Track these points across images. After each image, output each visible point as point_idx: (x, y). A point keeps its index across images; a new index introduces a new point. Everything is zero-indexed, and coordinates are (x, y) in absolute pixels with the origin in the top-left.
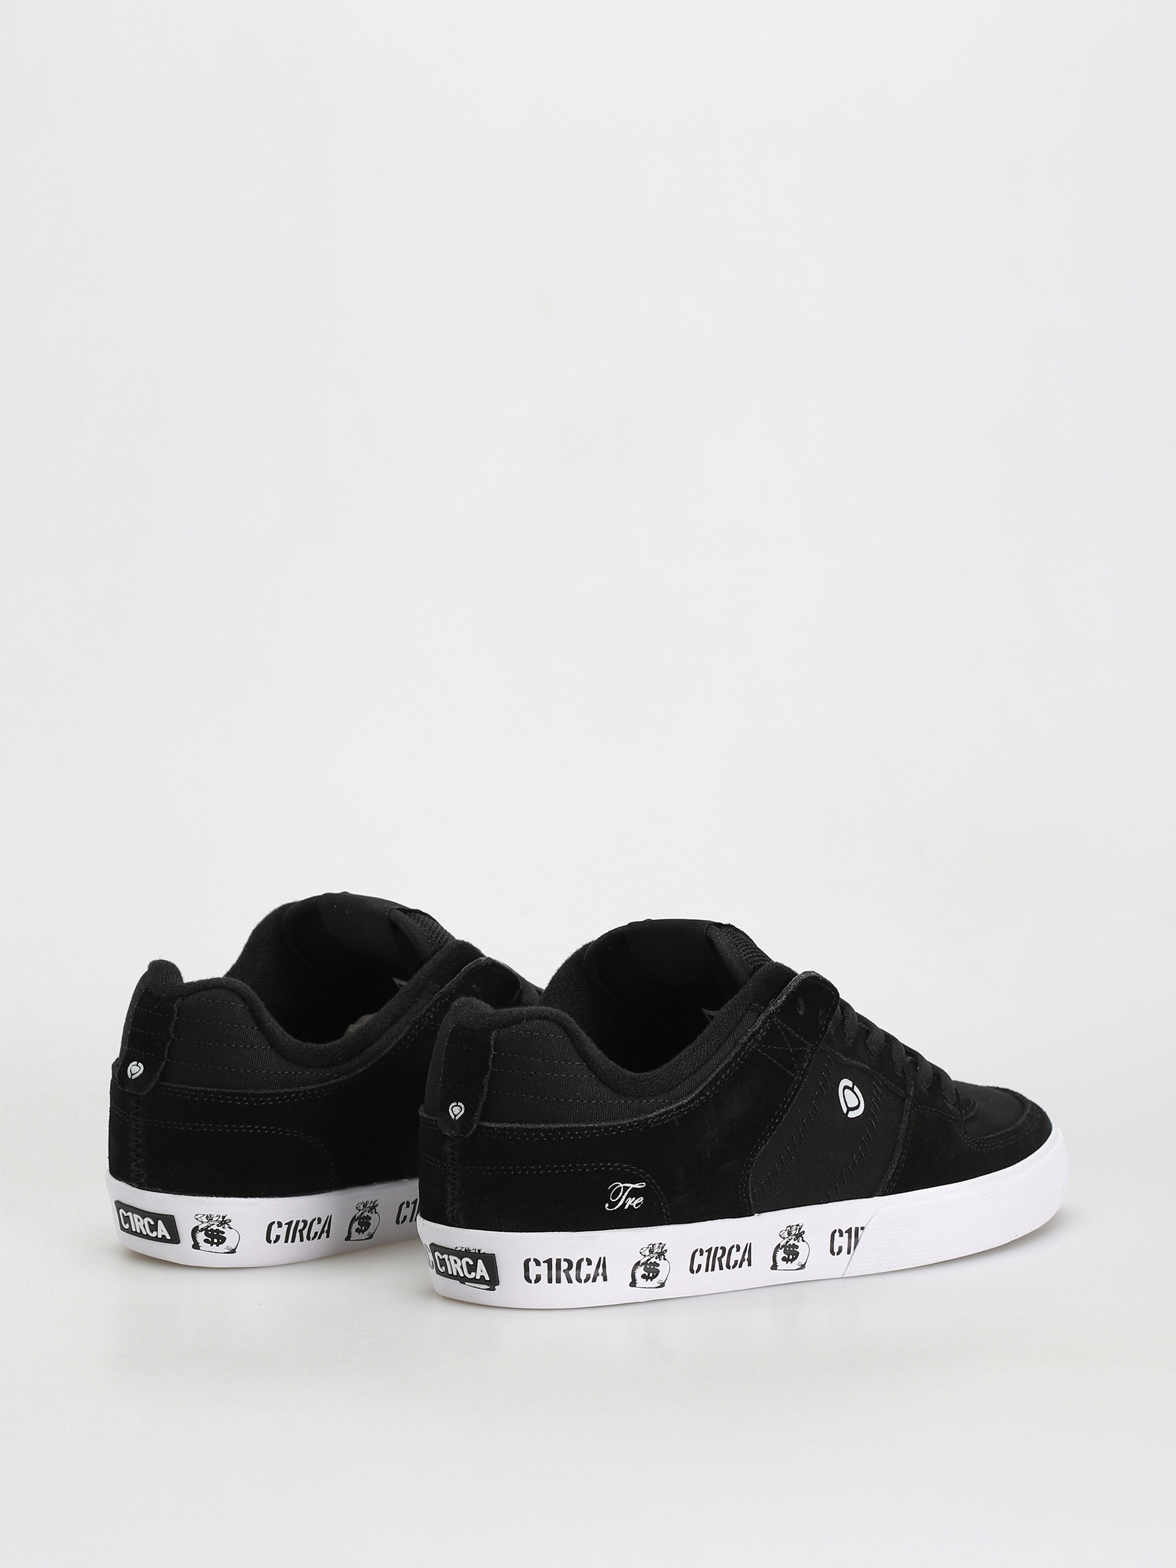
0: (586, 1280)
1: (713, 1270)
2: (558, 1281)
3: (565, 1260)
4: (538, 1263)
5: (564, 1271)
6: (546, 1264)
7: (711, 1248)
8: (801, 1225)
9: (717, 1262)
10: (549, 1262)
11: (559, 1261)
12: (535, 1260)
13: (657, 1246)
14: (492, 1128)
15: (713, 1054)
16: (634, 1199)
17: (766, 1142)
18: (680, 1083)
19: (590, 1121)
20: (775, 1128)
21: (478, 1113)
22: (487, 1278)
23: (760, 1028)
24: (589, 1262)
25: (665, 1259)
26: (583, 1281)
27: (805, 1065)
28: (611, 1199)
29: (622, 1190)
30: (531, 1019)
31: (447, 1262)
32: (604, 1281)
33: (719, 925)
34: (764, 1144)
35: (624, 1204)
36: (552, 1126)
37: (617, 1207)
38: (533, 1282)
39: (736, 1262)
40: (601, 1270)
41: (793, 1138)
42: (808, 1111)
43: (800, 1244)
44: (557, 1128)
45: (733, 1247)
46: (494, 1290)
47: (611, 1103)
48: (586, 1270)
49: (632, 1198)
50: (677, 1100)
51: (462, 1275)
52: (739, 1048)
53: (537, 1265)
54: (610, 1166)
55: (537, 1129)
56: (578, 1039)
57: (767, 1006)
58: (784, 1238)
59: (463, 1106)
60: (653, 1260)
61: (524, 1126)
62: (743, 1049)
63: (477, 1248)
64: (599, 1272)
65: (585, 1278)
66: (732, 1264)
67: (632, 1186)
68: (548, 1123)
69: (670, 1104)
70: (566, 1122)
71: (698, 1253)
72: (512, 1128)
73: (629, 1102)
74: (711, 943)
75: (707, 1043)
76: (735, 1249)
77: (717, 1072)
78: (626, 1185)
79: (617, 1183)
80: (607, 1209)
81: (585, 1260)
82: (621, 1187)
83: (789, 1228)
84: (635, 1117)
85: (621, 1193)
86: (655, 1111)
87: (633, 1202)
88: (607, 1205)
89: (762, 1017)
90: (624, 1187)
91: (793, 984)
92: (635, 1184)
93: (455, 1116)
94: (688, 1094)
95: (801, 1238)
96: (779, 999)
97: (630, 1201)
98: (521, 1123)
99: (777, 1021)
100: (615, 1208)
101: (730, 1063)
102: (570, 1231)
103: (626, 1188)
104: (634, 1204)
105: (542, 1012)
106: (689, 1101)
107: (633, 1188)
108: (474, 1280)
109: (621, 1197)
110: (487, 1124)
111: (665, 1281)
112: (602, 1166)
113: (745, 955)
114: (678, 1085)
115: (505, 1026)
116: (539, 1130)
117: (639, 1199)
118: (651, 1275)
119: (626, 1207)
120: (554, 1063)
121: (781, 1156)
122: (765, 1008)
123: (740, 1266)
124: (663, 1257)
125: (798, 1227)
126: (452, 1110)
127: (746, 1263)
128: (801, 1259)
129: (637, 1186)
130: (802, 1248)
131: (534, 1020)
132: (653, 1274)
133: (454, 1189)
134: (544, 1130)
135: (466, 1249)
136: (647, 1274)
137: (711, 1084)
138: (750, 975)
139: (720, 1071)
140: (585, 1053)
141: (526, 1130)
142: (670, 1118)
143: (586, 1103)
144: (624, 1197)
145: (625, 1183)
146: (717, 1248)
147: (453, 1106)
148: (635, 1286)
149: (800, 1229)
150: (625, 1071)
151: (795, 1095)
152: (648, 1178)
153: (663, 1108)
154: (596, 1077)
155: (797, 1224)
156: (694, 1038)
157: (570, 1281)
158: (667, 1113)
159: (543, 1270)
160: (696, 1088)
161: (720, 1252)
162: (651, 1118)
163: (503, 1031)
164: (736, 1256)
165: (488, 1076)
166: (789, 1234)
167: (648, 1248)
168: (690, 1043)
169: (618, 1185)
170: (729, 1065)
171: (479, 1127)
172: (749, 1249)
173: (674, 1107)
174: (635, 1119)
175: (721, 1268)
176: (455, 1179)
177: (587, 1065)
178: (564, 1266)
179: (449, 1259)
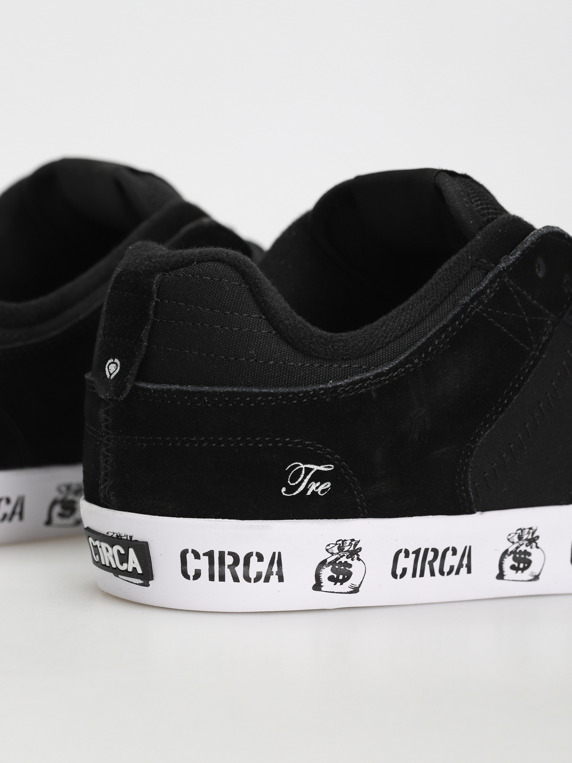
0: (257, 579)
1: (422, 575)
2: (222, 578)
3: (230, 553)
4: (197, 556)
5: (229, 566)
6: (207, 557)
7: (420, 549)
8: (534, 528)
9: (427, 567)
10: (210, 554)
11: (222, 555)
12: (194, 552)
13: (348, 542)
14: (148, 390)
15: (427, 316)
16: (318, 484)
17: (490, 426)
18: (383, 347)
19: (265, 386)
20: (503, 411)
21: (134, 371)
22: (140, 571)
23: (486, 288)
24: (260, 558)
25: (359, 559)
26: (252, 580)
27: (544, 338)
28: (289, 482)
29: (303, 472)
30: (203, 261)
31: (99, 549)
32: (279, 581)
33: (452, 174)
34: (488, 428)
35: (306, 489)
36: (217, 389)
37: (297, 492)
38: (191, 578)
39: (452, 568)
40: (275, 568)
41: (525, 424)
42: (547, 393)
43: (533, 551)
44: (224, 393)
45: (447, 549)
46: (148, 585)
47: (293, 365)
48: (255, 567)
49: (316, 483)
50: (377, 366)
51: (114, 566)
52: (458, 309)
53: (195, 558)
54: (289, 442)
55: (200, 393)
56: (258, 287)
57: (497, 263)
58: (513, 543)
59: (118, 363)
60: (343, 560)
61: (185, 388)
62: (463, 311)
63: (129, 534)
64: (273, 570)
65: (255, 576)
66: (446, 569)
67: (316, 468)
68: (214, 385)
69: (367, 370)
70: (235, 386)
71: (402, 555)
72: (170, 390)
73: (316, 365)
74: (438, 192)
75: (421, 303)
76: (450, 552)
77: (428, 336)
78: (308, 466)
79: (296, 463)
80: (284, 494)
81: (254, 554)
82: (301, 469)
83: (520, 532)
84: (322, 384)
85: (302, 476)
86: (347, 378)
87: (317, 488)
88: (284, 490)
89: (490, 275)
90: (305, 468)
91: (530, 239)
92: (320, 465)
93: (111, 374)
94: (391, 361)
95: (534, 544)
96: (511, 256)
97: (313, 486)
98: (181, 384)
99: (508, 281)
100: (294, 494)
101: (445, 327)
102: (237, 519)
103: (308, 470)
104: (319, 490)
105: (217, 254)
106: (390, 369)
107: (318, 471)
108: (126, 573)
109: (302, 481)
110: (143, 385)
111: (360, 586)
112: (279, 442)
113: (477, 206)
114: (379, 349)
115: (172, 269)
116: (202, 394)
117: (325, 484)
118: (341, 577)
119: (309, 493)
120: (225, 314)
121: (510, 444)
122: (496, 266)
123: (457, 573)
124: (356, 556)
125: (531, 531)
126: (108, 367)
127: (464, 570)
128: (534, 569)
129: (322, 468)
130: (535, 556)
131: (206, 262)
132: (344, 577)
133: (106, 462)
134: (208, 394)
135: (117, 536)
136: (335, 576)
137: (420, 350)
138: (481, 228)
139: (432, 335)
140: (265, 305)
141: (187, 392)
142: (366, 387)
143: (261, 364)
144: (306, 481)
145: (307, 464)
146: (426, 550)
147: (110, 364)
148: (320, 590)
149: (533, 533)
150: (313, 329)
151: (529, 372)
152: (337, 459)
153: (357, 374)
154: (276, 334)
155: (530, 527)
156: (407, 298)
157: (236, 579)
158: (362, 380)
159: (203, 564)
160: (401, 353)
161: (430, 556)
162: (341, 386)
163: (170, 275)
164: (451, 560)
165: (148, 327)
166: (520, 538)
167: (336, 544)
168: (402, 302)
169: (299, 465)
170: (444, 329)
171: (135, 388)
172: (468, 553)
173: (371, 374)
174: (321, 386)
175: (433, 574)
176: (108, 451)
177: (267, 319)
178: (229, 560)
179: (100, 547)
